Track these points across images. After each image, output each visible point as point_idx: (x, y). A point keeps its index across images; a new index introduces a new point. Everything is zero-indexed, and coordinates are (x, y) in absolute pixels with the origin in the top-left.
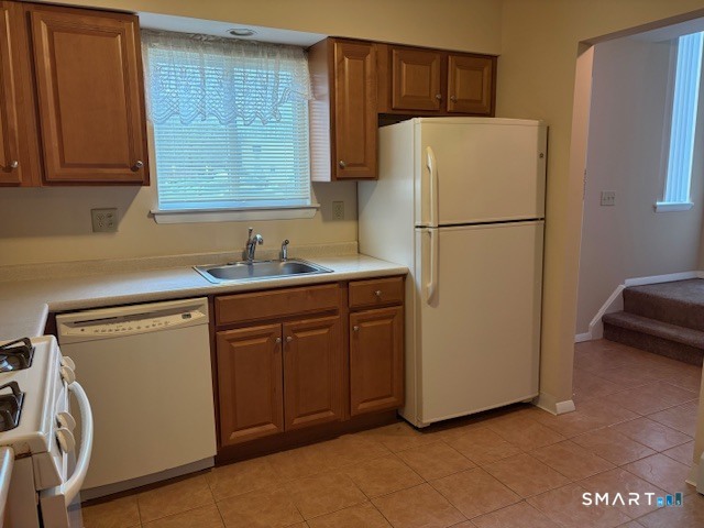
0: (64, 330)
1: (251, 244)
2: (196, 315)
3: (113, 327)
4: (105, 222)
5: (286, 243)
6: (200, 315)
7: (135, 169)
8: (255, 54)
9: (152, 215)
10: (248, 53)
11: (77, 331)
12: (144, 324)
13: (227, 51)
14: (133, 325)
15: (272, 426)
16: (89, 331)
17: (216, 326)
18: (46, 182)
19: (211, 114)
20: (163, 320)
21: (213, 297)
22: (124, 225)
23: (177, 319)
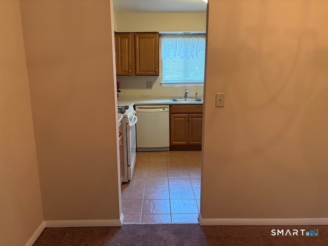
0: (136, 109)
1: (186, 93)
2: (166, 109)
3: (147, 110)
4: (149, 86)
5: (197, 93)
6: (167, 109)
7: (155, 72)
8: (192, 37)
9: (161, 84)
10: (189, 37)
11: (139, 110)
12: (154, 110)
13: (184, 37)
14: (151, 110)
15: (184, 142)
16: (142, 110)
17: (171, 113)
18: (136, 75)
19: (178, 56)
20: (158, 109)
21: (170, 105)
22: (154, 86)
23: (161, 110)
